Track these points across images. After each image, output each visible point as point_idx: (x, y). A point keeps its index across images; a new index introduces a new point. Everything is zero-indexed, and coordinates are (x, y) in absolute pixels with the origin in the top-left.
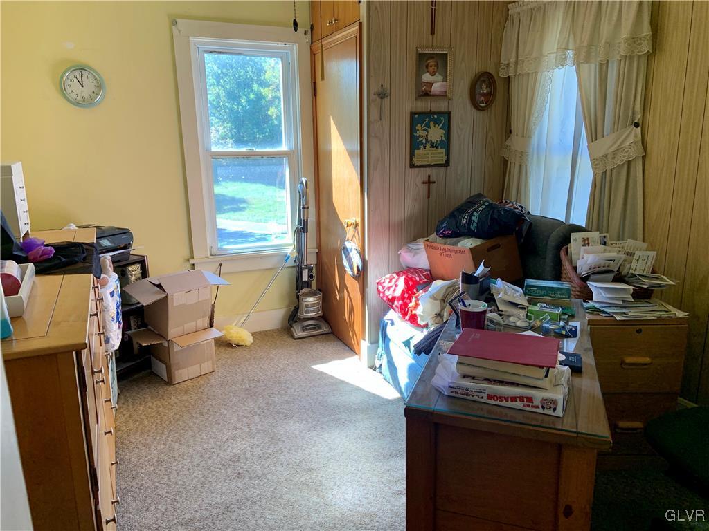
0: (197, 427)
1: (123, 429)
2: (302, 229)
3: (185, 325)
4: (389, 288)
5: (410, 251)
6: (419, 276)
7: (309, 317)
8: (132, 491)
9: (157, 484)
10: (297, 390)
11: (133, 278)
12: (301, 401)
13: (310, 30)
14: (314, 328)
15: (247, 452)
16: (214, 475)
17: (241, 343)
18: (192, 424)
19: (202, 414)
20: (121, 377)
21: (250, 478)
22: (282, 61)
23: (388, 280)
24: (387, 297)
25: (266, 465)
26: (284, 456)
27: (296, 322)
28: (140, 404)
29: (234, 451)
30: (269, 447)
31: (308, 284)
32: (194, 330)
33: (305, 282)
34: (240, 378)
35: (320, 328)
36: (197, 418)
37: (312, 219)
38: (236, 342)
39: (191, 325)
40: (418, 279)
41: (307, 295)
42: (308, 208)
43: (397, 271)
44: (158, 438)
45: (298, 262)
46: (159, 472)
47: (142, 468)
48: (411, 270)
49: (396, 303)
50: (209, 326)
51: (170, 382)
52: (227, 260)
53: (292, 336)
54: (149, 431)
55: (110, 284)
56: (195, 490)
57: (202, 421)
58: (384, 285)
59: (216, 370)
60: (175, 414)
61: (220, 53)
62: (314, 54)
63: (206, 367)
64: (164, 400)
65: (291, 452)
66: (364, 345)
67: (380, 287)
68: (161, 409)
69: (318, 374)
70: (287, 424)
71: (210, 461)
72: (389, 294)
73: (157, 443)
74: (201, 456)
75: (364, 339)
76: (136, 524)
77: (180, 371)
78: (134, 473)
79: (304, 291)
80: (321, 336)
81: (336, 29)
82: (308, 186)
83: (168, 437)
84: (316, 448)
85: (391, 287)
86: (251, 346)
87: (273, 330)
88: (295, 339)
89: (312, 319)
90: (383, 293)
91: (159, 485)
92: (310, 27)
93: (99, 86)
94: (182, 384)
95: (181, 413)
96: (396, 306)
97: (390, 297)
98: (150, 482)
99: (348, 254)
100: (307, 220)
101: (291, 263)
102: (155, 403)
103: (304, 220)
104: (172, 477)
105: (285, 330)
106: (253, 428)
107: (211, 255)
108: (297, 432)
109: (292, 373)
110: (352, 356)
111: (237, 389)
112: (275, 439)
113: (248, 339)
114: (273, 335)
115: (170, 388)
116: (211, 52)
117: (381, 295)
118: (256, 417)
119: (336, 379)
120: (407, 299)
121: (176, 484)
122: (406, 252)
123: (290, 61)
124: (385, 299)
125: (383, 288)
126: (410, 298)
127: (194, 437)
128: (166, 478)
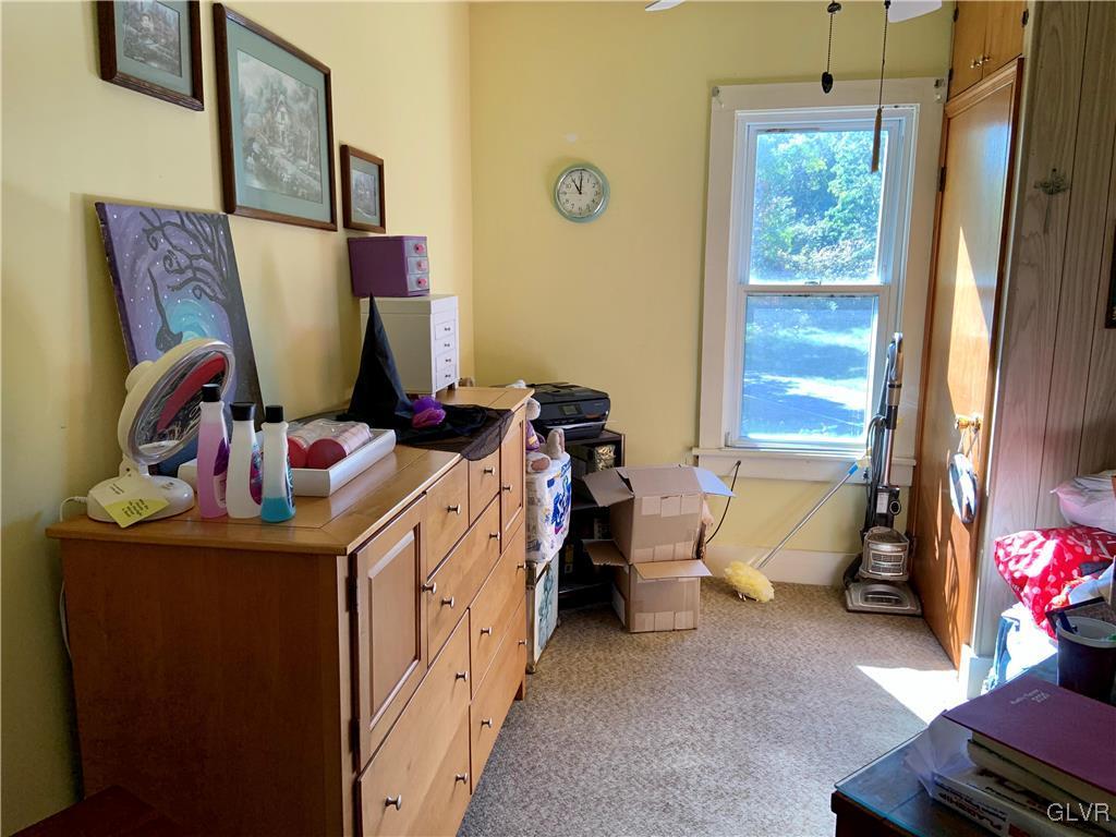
0: (638, 708)
1: (543, 677)
2: (886, 420)
3: (657, 548)
4: (1018, 559)
5: (1081, 492)
6: (1095, 546)
7: (879, 578)
8: (518, 771)
9: (552, 774)
10: (815, 700)
11: (600, 465)
12: (813, 721)
13: (946, 79)
14: (889, 601)
15: (694, 775)
16: (631, 792)
17: (753, 596)
18: (632, 701)
19: (652, 690)
20: (563, 604)
21: (681, 819)
22: (889, 134)
23: (1022, 542)
24: (1012, 573)
25: (713, 809)
26: (749, 804)
27: (857, 581)
28: (578, 649)
29: (674, 766)
30: (729, 780)
31: (887, 520)
32: (670, 558)
33: (881, 515)
34: (729, 652)
35: (898, 602)
36: (643, 694)
37: (907, 405)
38: (745, 592)
39: (664, 550)
40: (1088, 551)
41: (883, 538)
42: (899, 386)
43: (1047, 527)
44: (580, 706)
45: (870, 476)
46: (562, 758)
47: (544, 743)
48: (1079, 531)
49: (1027, 589)
50: (695, 556)
51: (626, 628)
52: (751, 458)
53: (845, 605)
54: (574, 692)
55: (551, 468)
56: (597, 806)
57: (648, 701)
58: (1009, 549)
59: (700, 628)
60: (616, 678)
61: (783, 131)
62: (949, 119)
63: (684, 619)
64: (611, 651)
65: (763, 801)
66: (967, 654)
67: (1001, 553)
68: (601, 665)
69: (866, 683)
70: (776, 751)
71: (635, 768)
72: (1019, 569)
73: (578, 714)
74: (626, 756)
75: (969, 644)
76: (503, 822)
77: (644, 615)
78: (532, 745)
79: (876, 530)
80: (899, 618)
81: (984, 73)
82: (904, 348)
83: (593, 709)
84: (807, 812)
85: (1026, 556)
86: (766, 604)
87: (816, 586)
88: (849, 611)
89: (884, 582)
90: (1006, 564)
91: (554, 777)
92: (947, 73)
93: (602, 191)
94: (643, 637)
95: (625, 679)
96: (1026, 595)
97: (1017, 575)
98: (545, 768)
99: (958, 479)
100: (896, 407)
101: (858, 477)
102: (597, 653)
103: (890, 407)
104: (575, 771)
105: (837, 590)
106: (718, 740)
107: (726, 446)
108: (785, 772)
109: (818, 668)
110: (947, 669)
111: (718, 667)
112: (745, 769)
113: (766, 592)
114: (812, 594)
115: (625, 637)
116: (769, 131)
117: (1001, 567)
118: (730, 723)
119: (897, 701)
120: (1053, 586)
121: (577, 784)
122: (1072, 493)
123: (903, 134)
124: (1007, 576)
125: (1007, 554)
126: (1059, 586)
127: (628, 722)
128: (567, 769)
